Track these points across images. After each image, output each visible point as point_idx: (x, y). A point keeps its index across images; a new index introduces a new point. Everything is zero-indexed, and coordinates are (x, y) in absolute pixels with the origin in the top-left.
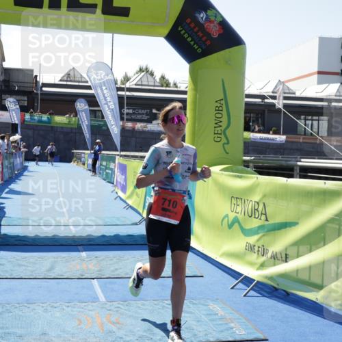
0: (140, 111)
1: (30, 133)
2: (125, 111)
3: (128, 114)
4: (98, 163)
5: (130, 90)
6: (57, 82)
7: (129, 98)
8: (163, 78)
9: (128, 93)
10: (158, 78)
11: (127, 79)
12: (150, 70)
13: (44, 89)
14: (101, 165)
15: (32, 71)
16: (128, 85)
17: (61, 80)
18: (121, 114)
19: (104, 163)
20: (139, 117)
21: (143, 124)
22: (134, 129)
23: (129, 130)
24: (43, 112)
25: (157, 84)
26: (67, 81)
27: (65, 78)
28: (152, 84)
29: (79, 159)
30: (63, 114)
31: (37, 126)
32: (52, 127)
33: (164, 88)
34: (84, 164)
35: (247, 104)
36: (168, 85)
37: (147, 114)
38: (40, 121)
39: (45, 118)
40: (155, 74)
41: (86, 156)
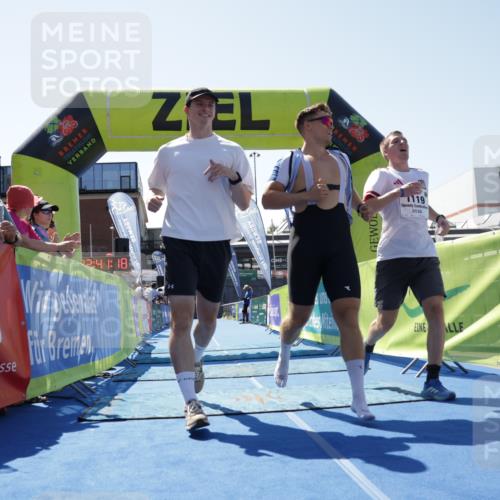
2: (275, 260)
3: (277, 263)
4: (249, 309)
5: (278, 238)
7: (277, 246)
9: (276, 242)
11: (273, 228)
14: (252, 310)
16: (275, 233)
18: (272, 264)
19: (256, 307)
23: (280, 279)
29: (229, 313)
34: (234, 316)
41: (237, 307)
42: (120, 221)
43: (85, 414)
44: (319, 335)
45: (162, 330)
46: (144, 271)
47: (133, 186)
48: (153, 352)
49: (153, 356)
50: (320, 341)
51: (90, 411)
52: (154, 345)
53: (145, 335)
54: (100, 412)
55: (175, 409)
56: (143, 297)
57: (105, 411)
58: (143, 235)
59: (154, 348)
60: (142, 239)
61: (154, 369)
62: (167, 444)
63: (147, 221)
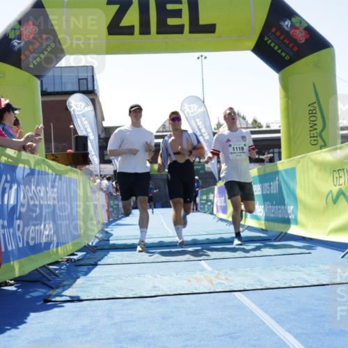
8: (255, 121)
11: (219, 125)
12: (242, 115)
17: (157, 132)
25: (249, 126)
26: (163, 132)
27: (161, 130)
28: (245, 126)
33: (257, 129)
36: (261, 127)
42: (78, 120)
44: (263, 222)
45: (119, 219)
46: (103, 166)
47: (90, 88)
48: (111, 238)
49: (111, 242)
50: (264, 228)
52: (112, 232)
53: (103, 224)
56: (101, 189)
58: (100, 132)
59: (112, 235)
60: (99, 136)
61: (112, 254)
63: (103, 119)
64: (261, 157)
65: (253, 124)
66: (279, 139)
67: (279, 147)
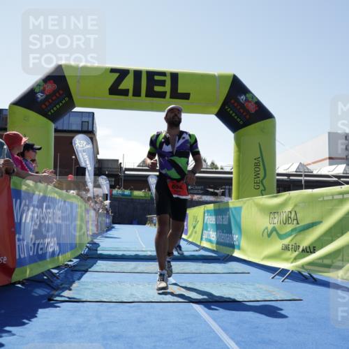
0: (196, 187)
1: (116, 203)
6: (136, 167)
8: (213, 164)
10: (209, 163)
13: (127, 172)
15: (118, 161)
17: (138, 166)
20: (196, 192)
21: (199, 196)
22: (192, 199)
24: (126, 188)
25: (208, 167)
26: (143, 166)
27: (141, 165)
29: (151, 222)
30: (140, 190)
31: (121, 198)
32: (132, 199)
33: (214, 170)
34: (155, 225)
35: (278, 180)
36: (217, 168)
37: (201, 190)
38: (123, 195)
39: (127, 192)
40: (207, 161)
42: (80, 154)
43: (53, 295)
44: (215, 245)
46: (95, 189)
47: (90, 129)
48: (98, 248)
50: (215, 249)
51: (56, 293)
54: (63, 294)
55: (115, 296)
57: (66, 293)
62: (110, 322)
63: (98, 153)
64: (216, 191)
65: (211, 166)
66: (231, 179)
67: (231, 184)
